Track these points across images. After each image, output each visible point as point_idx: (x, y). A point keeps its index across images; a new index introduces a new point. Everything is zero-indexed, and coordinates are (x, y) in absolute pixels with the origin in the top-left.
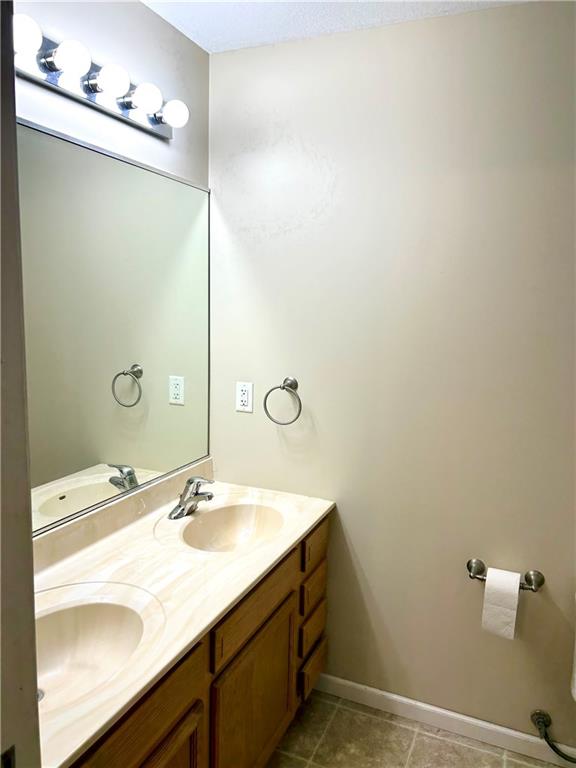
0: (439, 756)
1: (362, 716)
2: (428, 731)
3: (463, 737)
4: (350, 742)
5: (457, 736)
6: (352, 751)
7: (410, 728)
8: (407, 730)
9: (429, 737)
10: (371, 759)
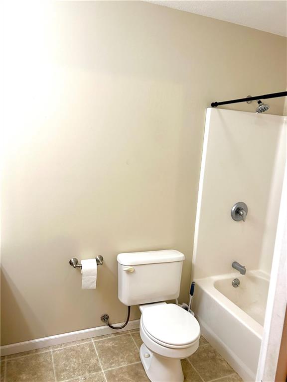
0: (66, 356)
1: (21, 358)
2: (57, 348)
3: (73, 342)
4: (22, 374)
5: (70, 343)
6: (24, 378)
7: (48, 351)
8: (47, 353)
9: (59, 350)
10: (36, 376)
